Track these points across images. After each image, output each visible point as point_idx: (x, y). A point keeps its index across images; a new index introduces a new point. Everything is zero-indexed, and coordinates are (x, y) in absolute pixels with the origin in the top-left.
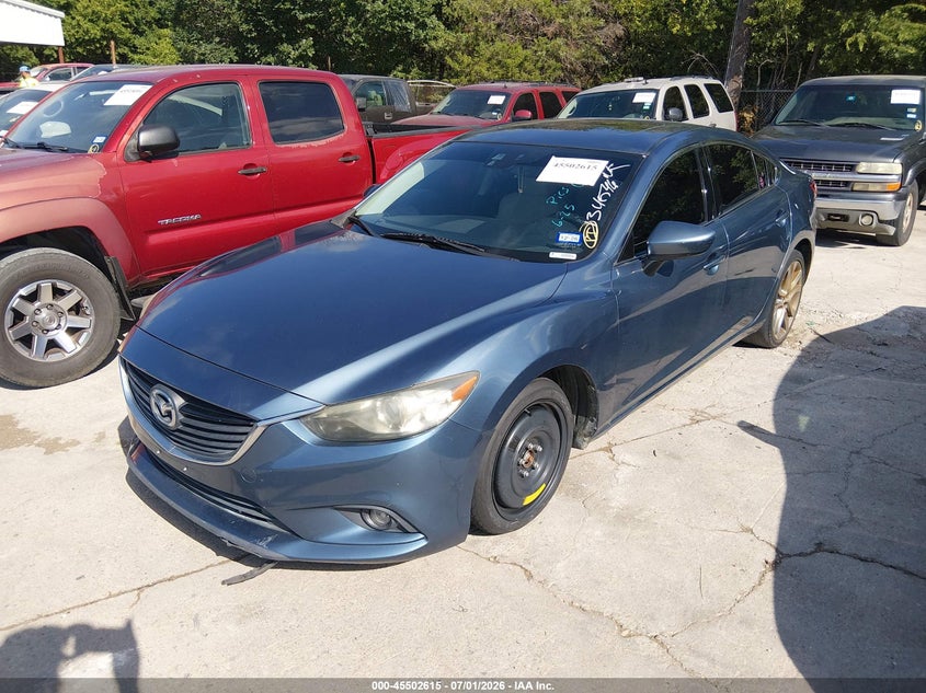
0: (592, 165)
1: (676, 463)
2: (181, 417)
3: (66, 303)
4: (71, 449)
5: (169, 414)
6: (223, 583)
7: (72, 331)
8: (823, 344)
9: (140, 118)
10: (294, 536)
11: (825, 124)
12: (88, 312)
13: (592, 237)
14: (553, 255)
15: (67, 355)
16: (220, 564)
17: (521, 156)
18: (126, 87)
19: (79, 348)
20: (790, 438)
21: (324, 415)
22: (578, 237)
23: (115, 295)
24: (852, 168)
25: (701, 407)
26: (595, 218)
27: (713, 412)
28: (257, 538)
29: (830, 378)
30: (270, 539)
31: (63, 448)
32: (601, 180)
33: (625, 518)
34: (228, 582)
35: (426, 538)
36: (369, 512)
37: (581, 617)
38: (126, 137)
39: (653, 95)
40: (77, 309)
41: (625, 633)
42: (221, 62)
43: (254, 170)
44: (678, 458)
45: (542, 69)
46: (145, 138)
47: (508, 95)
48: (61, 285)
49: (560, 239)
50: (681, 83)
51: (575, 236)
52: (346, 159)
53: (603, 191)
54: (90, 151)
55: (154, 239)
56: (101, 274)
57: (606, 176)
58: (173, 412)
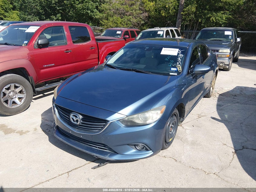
0: (175, 50)
1: (200, 128)
2: (82, 121)
3: (18, 90)
4: (28, 133)
5: (77, 121)
6: (92, 168)
7: (20, 98)
8: (221, 96)
9: (38, 36)
10: (116, 153)
11: (209, 40)
12: (24, 93)
13: (180, 69)
14: (171, 74)
15: (18, 106)
16: (88, 163)
17: (154, 47)
18: (31, 27)
19: (22, 103)
20: (224, 120)
21: (126, 119)
22: (176, 69)
23: (31, 87)
24: (218, 51)
25: (199, 113)
26: (179, 64)
27: (203, 114)
28: (105, 155)
29: (227, 105)
30: (109, 155)
31: (25, 133)
32: (178, 54)
33: (193, 143)
34: (94, 168)
35: (153, 151)
36: (137, 145)
37: (194, 170)
38: (34, 41)
39: (163, 32)
40: (21, 92)
41: (207, 173)
42: (35, 21)
43: (68, 51)
44: (200, 127)
45: (126, 24)
46: (40, 42)
47: (122, 31)
48: (17, 85)
49: (171, 70)
50: (169, 29)
51: (175, 69)
52: (92, 48)
53: (180, 57)
54: (23, 45)
55: (42, 71)
56: (28, 82)
57: (179, 53)
58: (79, 120)
